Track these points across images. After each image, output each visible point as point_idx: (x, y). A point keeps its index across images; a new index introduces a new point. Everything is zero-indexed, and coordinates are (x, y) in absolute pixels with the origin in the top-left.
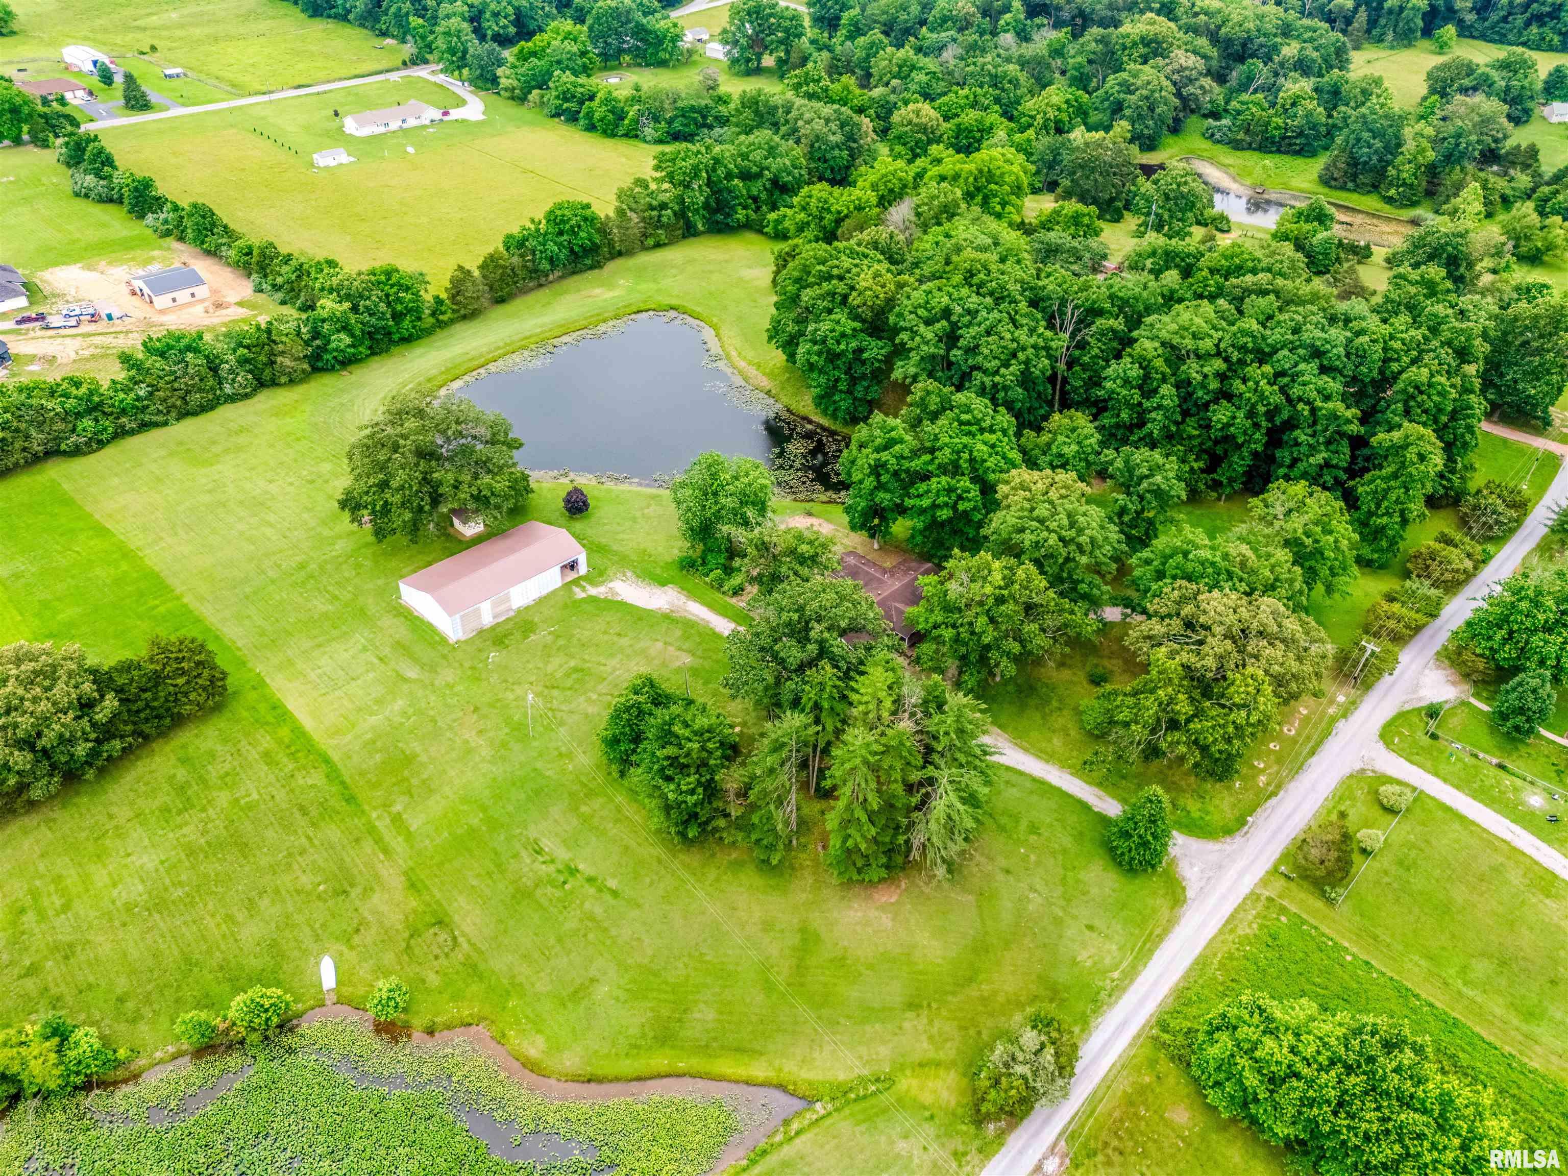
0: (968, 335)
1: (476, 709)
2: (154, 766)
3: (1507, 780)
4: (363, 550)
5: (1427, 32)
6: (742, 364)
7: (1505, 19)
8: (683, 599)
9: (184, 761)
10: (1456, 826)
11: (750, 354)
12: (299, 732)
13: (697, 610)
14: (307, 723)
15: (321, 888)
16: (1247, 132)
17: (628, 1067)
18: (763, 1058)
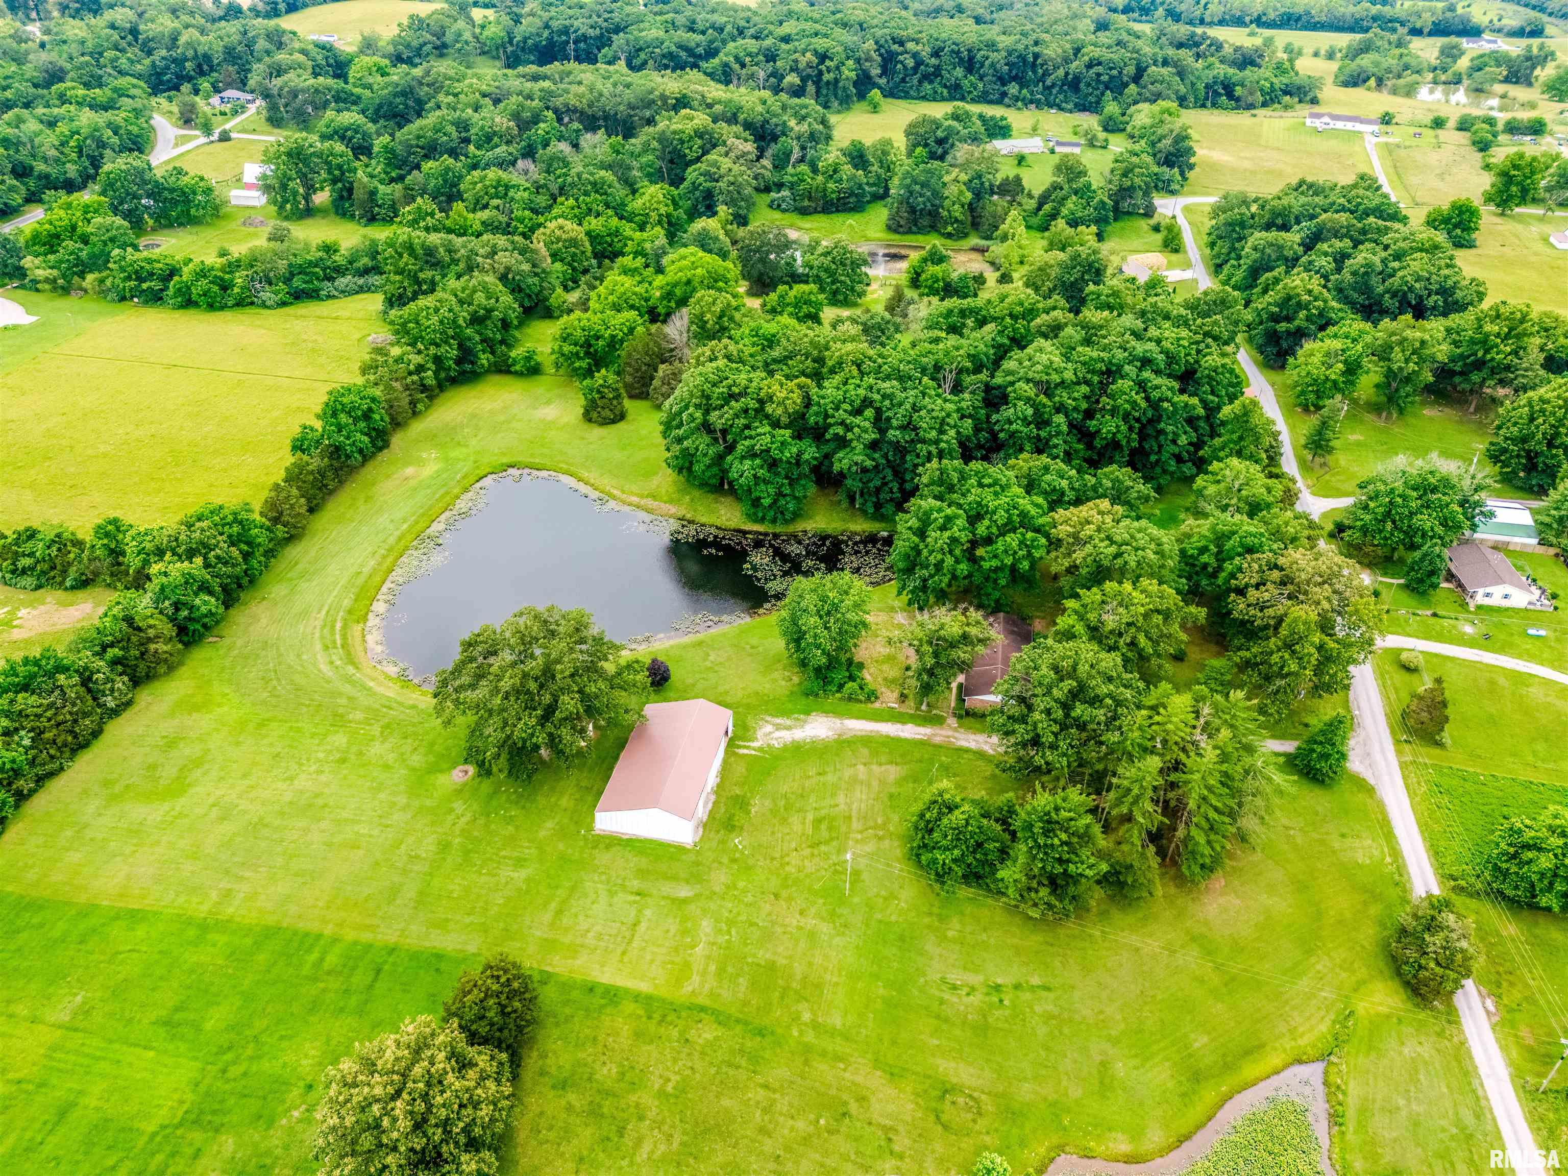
0: (898, 417)
1: (776, 896)
2: (535, 1109)
3: (1446, 623)
4: (494, 803)
5: (862, 96)
6: (635, 499)
7: (903, 80)
8: (838, 721)
9: (563, 1085)
10: (1449, 664)
11: (634, 488)
12: (646, 1001)
13: (857, 726)
14: (644, 987)
15: (822, 1122)
16: (810, 198)
17: (1196, 1112)
18: (1268, 1048)
